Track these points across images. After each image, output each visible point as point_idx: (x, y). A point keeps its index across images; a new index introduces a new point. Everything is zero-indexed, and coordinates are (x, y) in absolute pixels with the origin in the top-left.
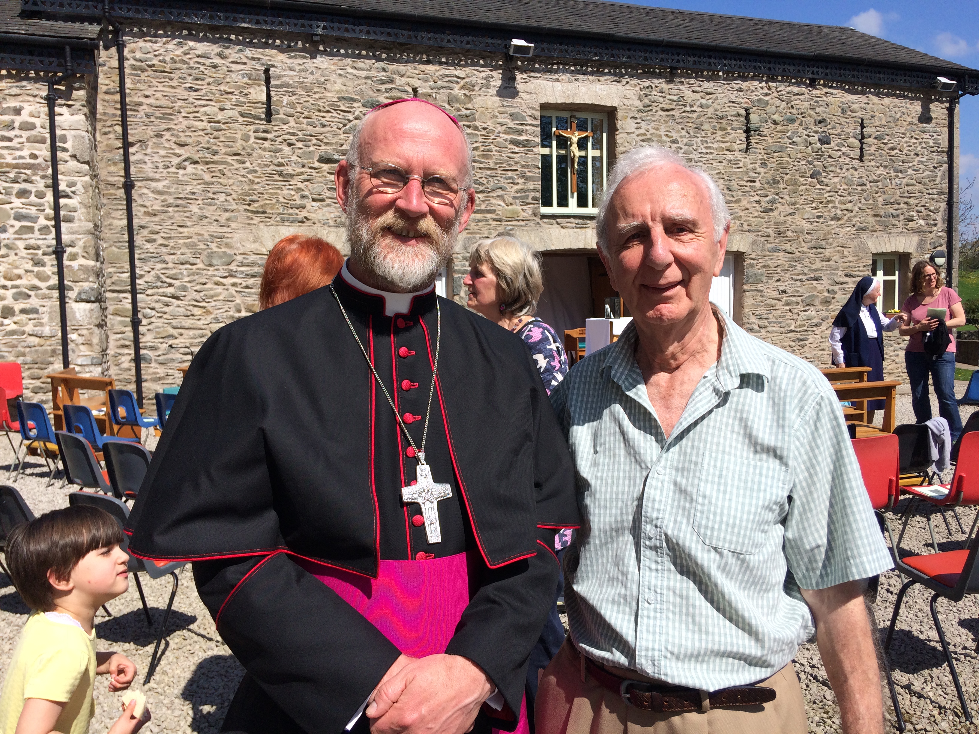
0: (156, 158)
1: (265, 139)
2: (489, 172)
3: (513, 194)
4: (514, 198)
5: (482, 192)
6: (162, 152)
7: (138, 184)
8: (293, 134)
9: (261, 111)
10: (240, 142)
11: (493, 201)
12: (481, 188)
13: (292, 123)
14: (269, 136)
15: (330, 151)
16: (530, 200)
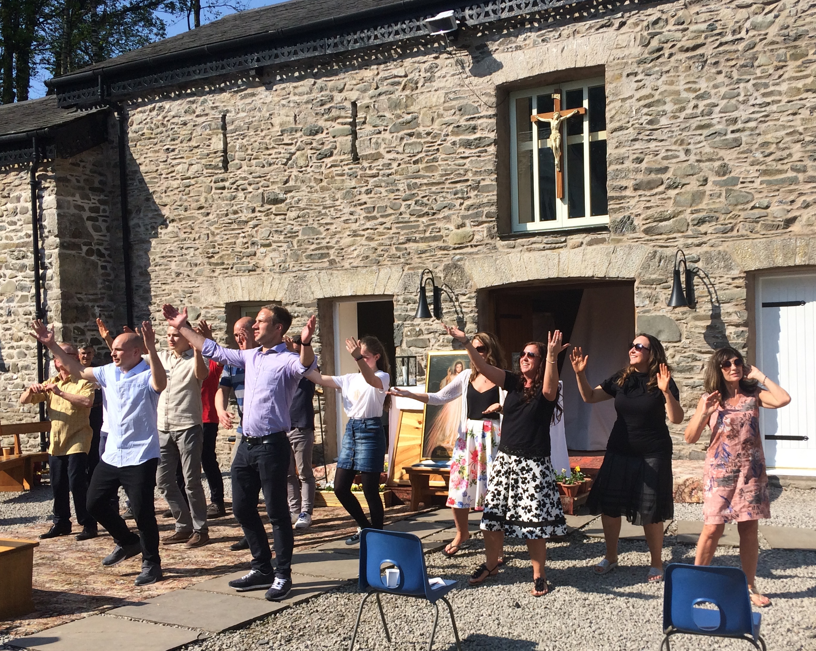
0: (147, 222)
1: (224, 188)
2: (434, 189)
3: (463, 212)
4: (464, 217)
5: (427, 214)
6: (150, 215)
7: (136, 247)
8: (245, 179)
9: (218, 161)
10: (204, 194)
11: (439, 225)
12: (426, 210)
13: (245, 168)
14: (227, 184)
15: (277, 191)
16: (484, 219)
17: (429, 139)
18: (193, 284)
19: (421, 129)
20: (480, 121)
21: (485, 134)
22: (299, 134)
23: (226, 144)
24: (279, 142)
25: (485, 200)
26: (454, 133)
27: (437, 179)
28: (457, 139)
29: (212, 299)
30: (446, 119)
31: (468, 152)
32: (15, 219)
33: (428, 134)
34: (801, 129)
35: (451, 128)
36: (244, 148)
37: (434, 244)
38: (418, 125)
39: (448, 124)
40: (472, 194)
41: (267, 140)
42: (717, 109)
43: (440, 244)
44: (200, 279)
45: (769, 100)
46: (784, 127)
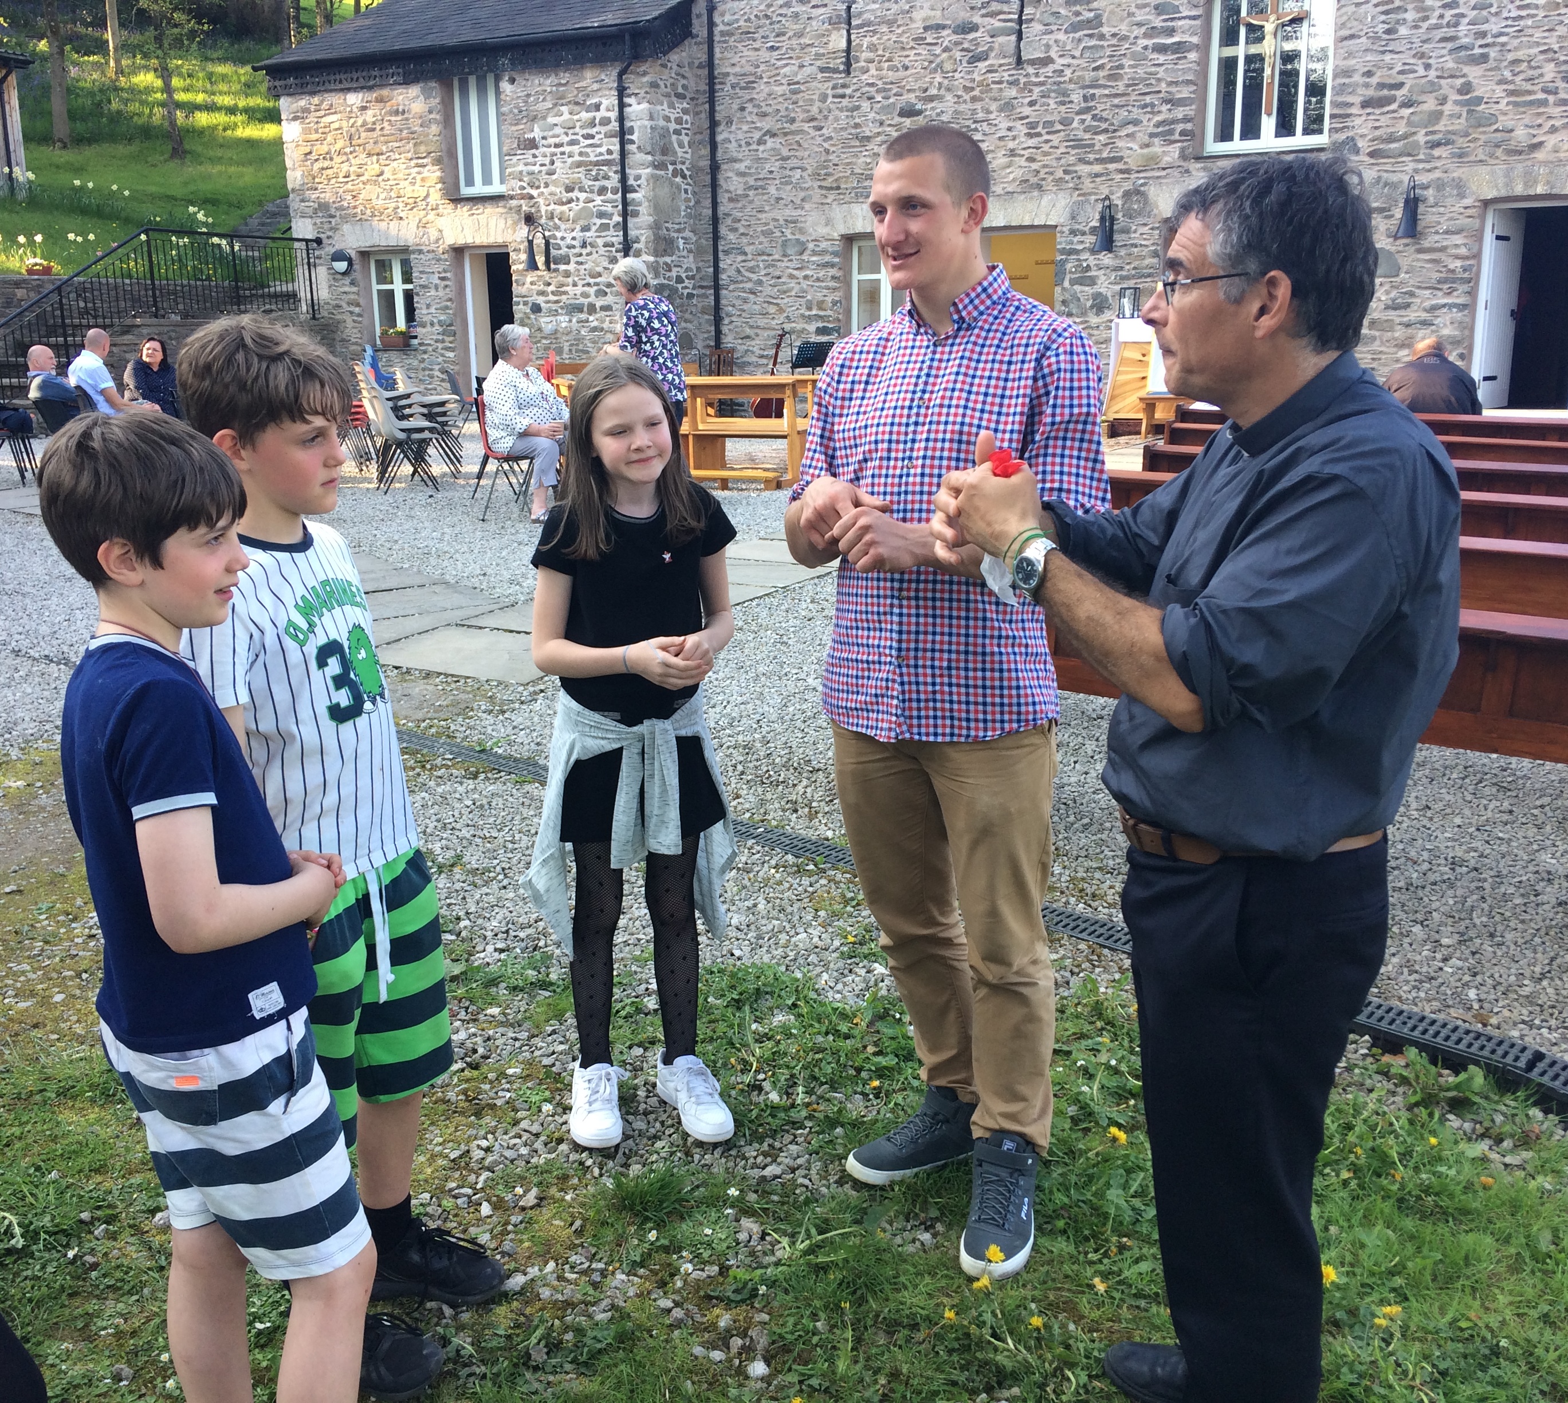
0: (740, 136)
1: (843, 96)
2: (1116, 101)
3: (1151, 130)
4: (1152, 135)
5: (1106, 131)
6: (745, 128)
7: (724, 167)
8: (872, 85)
9: (839, 63)
10: (818, 104)
11: (1120, 144)
12: (1104, 126)
13: (873, 71)
14: (848, 91)
15: (914, 101)
16: (1177, 137)
17: (1114, 41)
18: (799, 212)
19: (1105, 30)
20: (1181, 23)
21: (1186, 38)
22: (945, 33)
23: (849, 42)
24: (919, 40)
25: (1180, 116)
26: (1146, 35)
27: (1121, 88)
28: (1150, 42)
29: (822, 231)
30: (1139, 19)
31: (1162, 58)
32: (593, 131)
33: (1114, 35)
34: (1556, 47)
35: (1143, 29)
36: (872, 48)
37: (1112, 166)
38: (1101, 25)
39: (1139, 25)
40: (1165, 108)
41: (904, 39)
42: (1466, 20)
43: (1120, 166)
44: (807, 206)
45: (1523, 13)
46: (1538, 44)
